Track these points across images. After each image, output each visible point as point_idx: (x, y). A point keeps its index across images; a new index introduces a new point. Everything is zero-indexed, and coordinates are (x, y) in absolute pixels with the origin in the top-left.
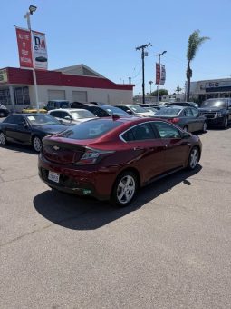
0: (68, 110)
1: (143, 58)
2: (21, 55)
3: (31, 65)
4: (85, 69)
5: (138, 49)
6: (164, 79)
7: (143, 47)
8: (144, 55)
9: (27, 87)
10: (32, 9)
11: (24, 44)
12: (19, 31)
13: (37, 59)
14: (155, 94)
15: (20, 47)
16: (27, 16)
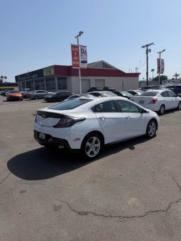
0: (100, 92)
1: (147, 53)
2: (73, 60)
3: (78, 66)
4: (104, 64)
5: (143, 47)
6: (163, 70)
7: (147, 46)
8: (147, 51)
9: (65, 78)
10: (81, 33)
11: (75, 53)
12: (73, 46)
13: (82, 62)
14: (156, 79)
15: (73, 55)
16: (77, 37)
